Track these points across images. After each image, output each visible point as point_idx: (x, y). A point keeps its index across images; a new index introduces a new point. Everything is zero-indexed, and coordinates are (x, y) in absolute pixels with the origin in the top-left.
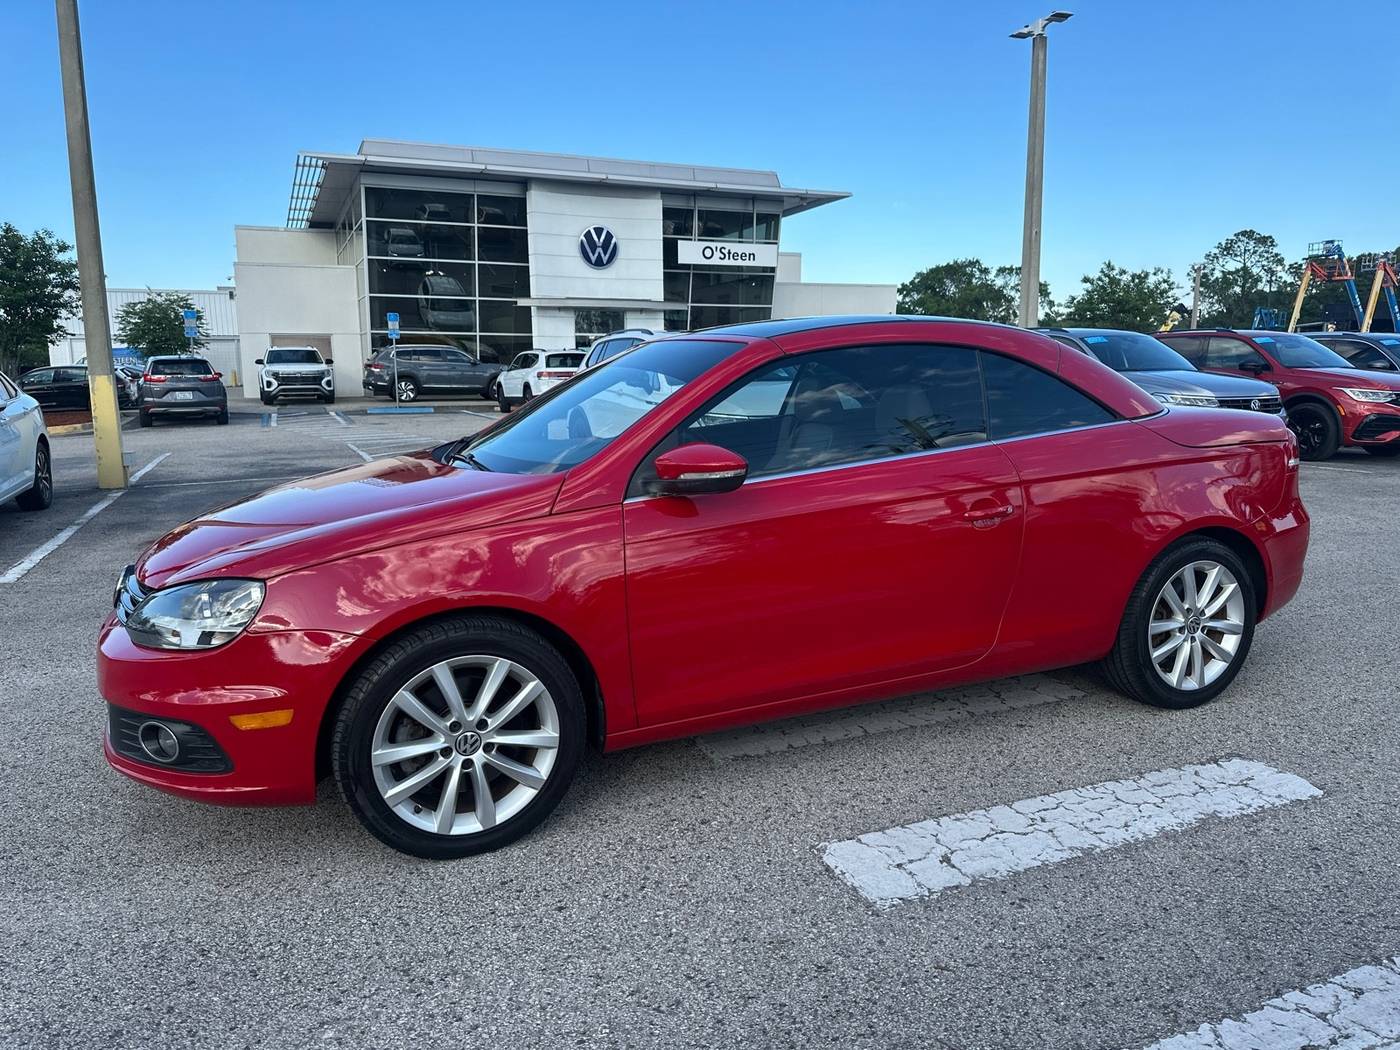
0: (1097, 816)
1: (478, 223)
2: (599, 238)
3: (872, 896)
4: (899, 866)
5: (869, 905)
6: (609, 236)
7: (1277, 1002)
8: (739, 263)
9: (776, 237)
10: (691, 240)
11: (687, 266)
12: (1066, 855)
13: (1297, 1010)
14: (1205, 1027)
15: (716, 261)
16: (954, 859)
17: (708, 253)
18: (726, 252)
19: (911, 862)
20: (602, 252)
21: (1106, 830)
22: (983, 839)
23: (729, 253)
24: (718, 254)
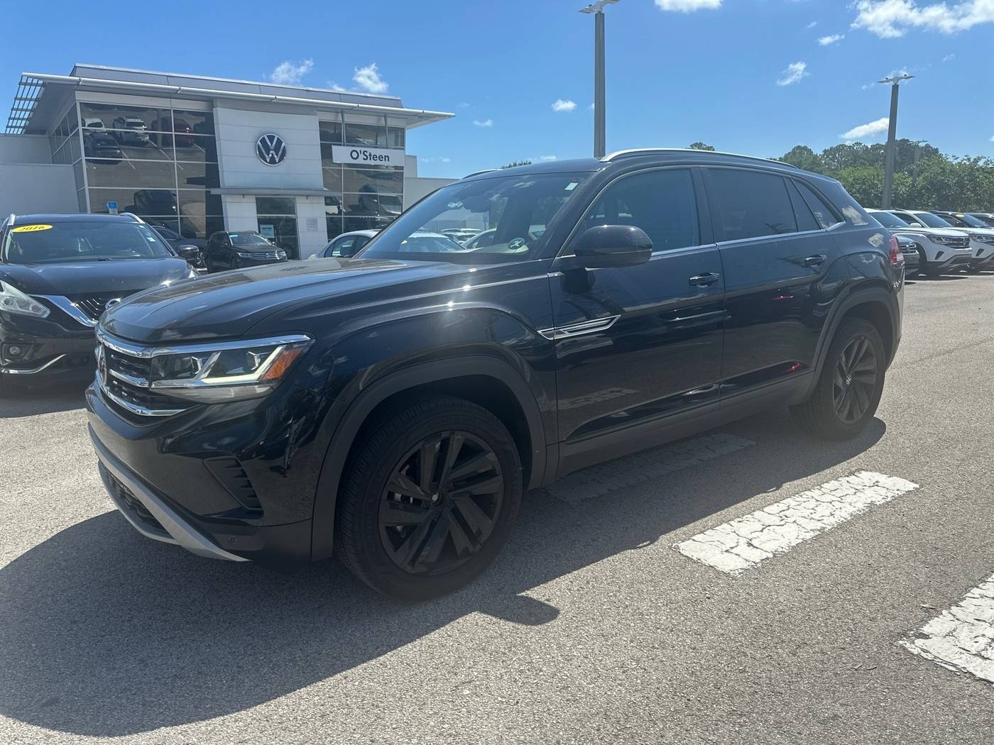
0: (813, 511)
1: (175, 131)
2: (272, 144)
3: (726, 570)
4: (727, 551)
5: (728, 575)
6: (279, 142)
7: (969, 595)
8: (378, 162)
9: (403, 144)
10: (341, 145)
11: (340, 165)
12: (812, 534)
13: (982, 597)
14: (944, 612)
15: (360, 161)
16: (753, 542)
17: (355, 155)
18: (368, 154)
19: (732, 548)
20: (274, 153)
21: (823, 518)
22: (762, 531)
23: (370, 155)
24: (362, 156)
